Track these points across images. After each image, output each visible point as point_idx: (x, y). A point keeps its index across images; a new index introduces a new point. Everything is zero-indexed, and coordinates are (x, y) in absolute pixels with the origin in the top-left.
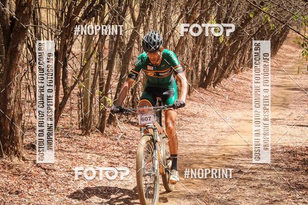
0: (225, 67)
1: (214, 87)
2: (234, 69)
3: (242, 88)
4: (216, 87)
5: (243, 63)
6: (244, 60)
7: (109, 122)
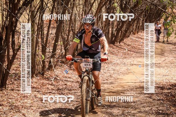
0: (126, 31)
1: (119, 43)
2: (133, 32)
3: (137, 43)
4: (121, 43)
5: (138, 28)
6: (139, 26)
7: (49, 69)
